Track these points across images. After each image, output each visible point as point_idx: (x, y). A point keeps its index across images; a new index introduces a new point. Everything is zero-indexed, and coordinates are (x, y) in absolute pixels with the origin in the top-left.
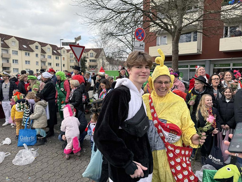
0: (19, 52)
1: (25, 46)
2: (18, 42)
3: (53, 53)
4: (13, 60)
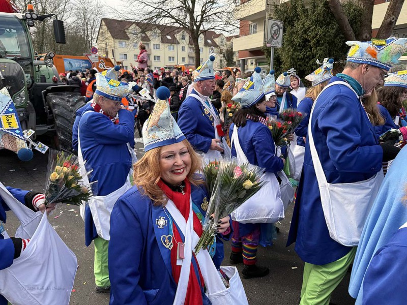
0: (162, 46)
1: (169, 37)
3: (206, 44)
4: (155, 57)
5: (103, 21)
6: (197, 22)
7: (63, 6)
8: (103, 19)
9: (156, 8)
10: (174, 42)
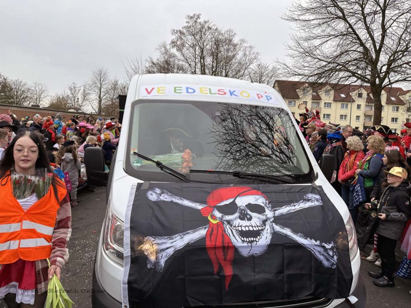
0: (334, 105)
1: (343, 96)
2: (333, 91)
3: (389, 102)
4: (324, 115)
5: (276, 85)
6: (381, 73)
7: (243, 72)
8: (276, 81)
9: (329, 63)
10: (348, 99)
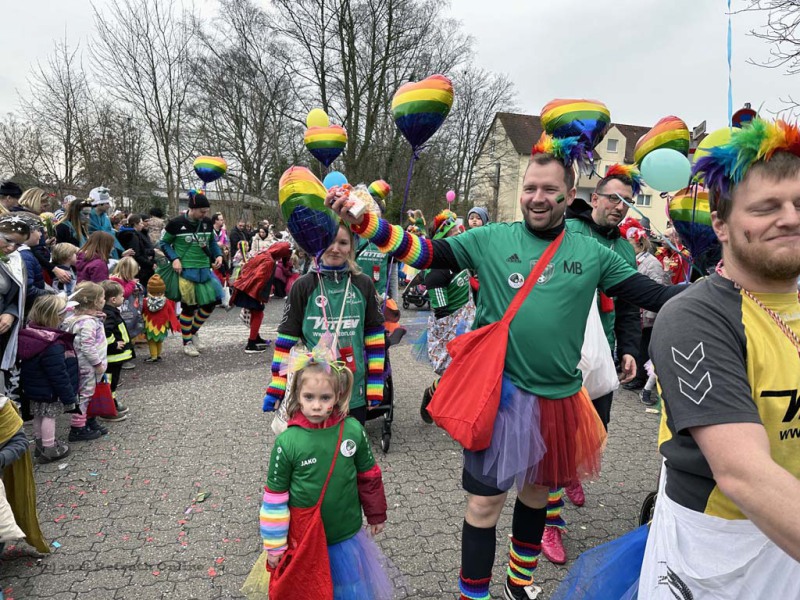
2: (625, 139)
5: (499, 122)
8: (498, 115)
